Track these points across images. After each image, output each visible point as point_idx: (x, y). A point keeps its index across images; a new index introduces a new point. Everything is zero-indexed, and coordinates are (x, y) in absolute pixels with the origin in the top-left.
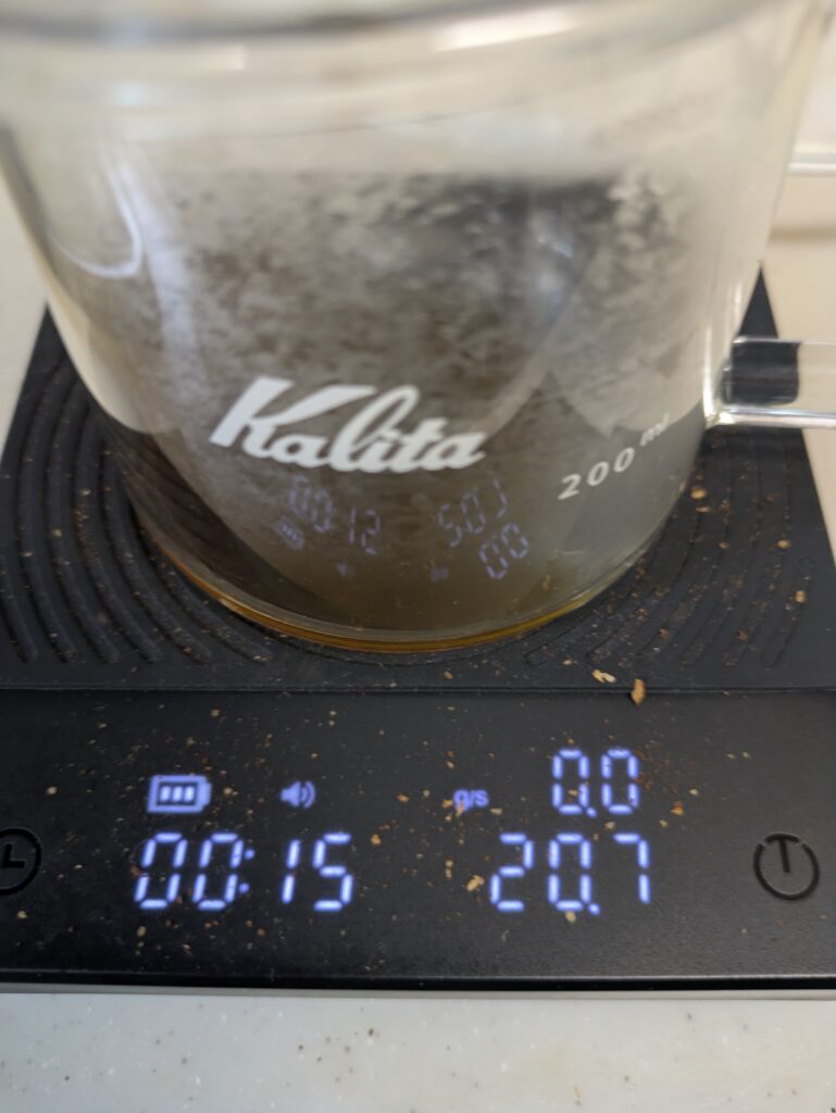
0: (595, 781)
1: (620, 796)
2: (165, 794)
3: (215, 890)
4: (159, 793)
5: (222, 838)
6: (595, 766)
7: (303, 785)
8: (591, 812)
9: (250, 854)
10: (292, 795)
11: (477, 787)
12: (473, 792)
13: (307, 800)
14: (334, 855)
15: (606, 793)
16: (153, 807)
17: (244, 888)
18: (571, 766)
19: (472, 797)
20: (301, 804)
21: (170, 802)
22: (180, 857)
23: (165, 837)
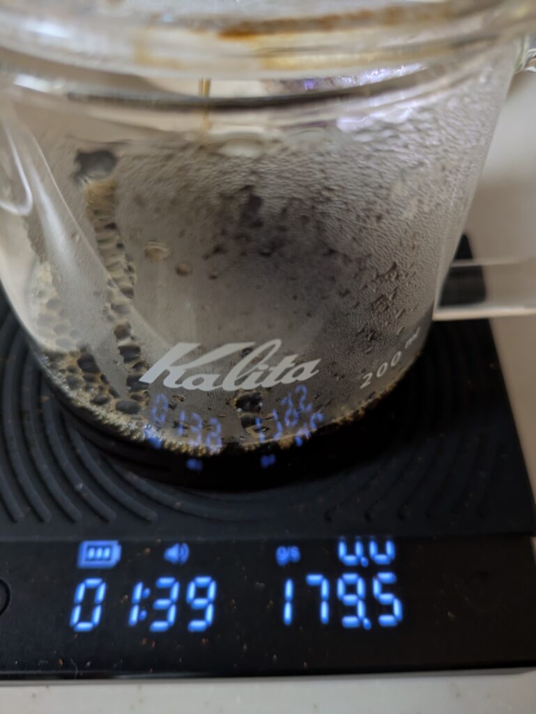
1: (382, 550)
2: (91, 553)
4: (87, 553)
7: (181, 546)
8: (364, 561)
9: (147, 591)
10: (173, 553)
11: (291, 545)
12: (289, 548)
13: (183, 557)
16: (83, 563)
17: (144, 613)
19: (288, 552)
21: (94, 559)
22: (101, 594)
23: (91, 582)
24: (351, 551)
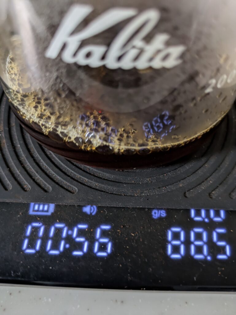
3: (55, 246)
4: (34, 207)
5: (59, 225)
7: (92, 206)
8: (206, 220)
9: (70, 232)
11: (161, 209)
12: (160, 211)
13: (93, 212)
17: (67, 246)
19: (159, 213)
20: (91, 214)
21: (38, 211)
22: (41, 232)
23: (35, 224)
24: (198, 214)
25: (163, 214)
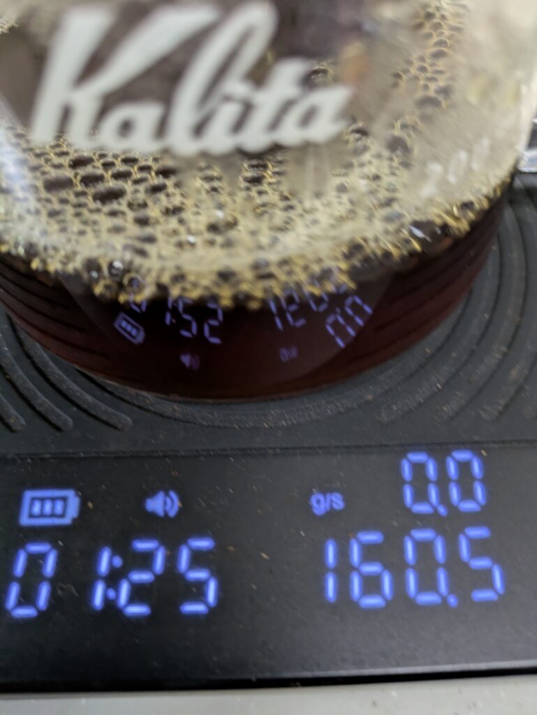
0: (443, 481)
1: (467, 494)
4: (31, 506)
6: (442, 469)
7: (167, 494)
8: (442, 510)
9: (117, 560)
11: (331, 491)
12: (328, 495)
13: (171, 510)
14: (198, 559)
15: (454, 493)
17: (112, 593)
18: (419, 469)
19: (328, 500)
20: (166, 514)
21: (40, 515)
22: (50, 566)
23: (35, 548)
24: (421, 496)
25: (337, 504)
